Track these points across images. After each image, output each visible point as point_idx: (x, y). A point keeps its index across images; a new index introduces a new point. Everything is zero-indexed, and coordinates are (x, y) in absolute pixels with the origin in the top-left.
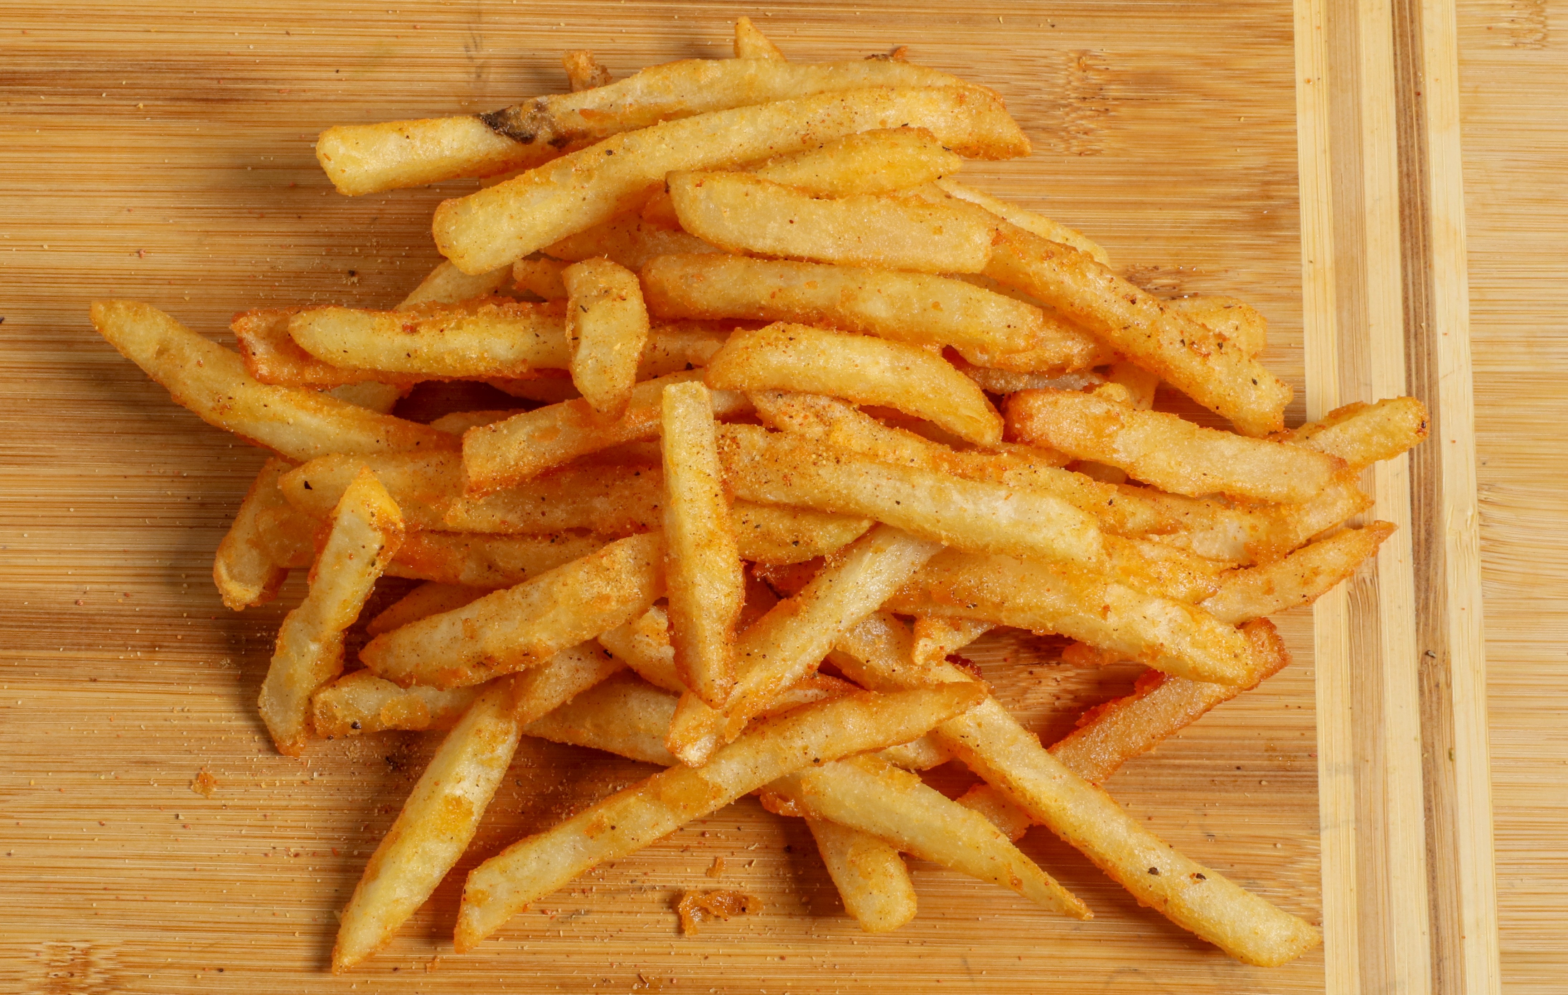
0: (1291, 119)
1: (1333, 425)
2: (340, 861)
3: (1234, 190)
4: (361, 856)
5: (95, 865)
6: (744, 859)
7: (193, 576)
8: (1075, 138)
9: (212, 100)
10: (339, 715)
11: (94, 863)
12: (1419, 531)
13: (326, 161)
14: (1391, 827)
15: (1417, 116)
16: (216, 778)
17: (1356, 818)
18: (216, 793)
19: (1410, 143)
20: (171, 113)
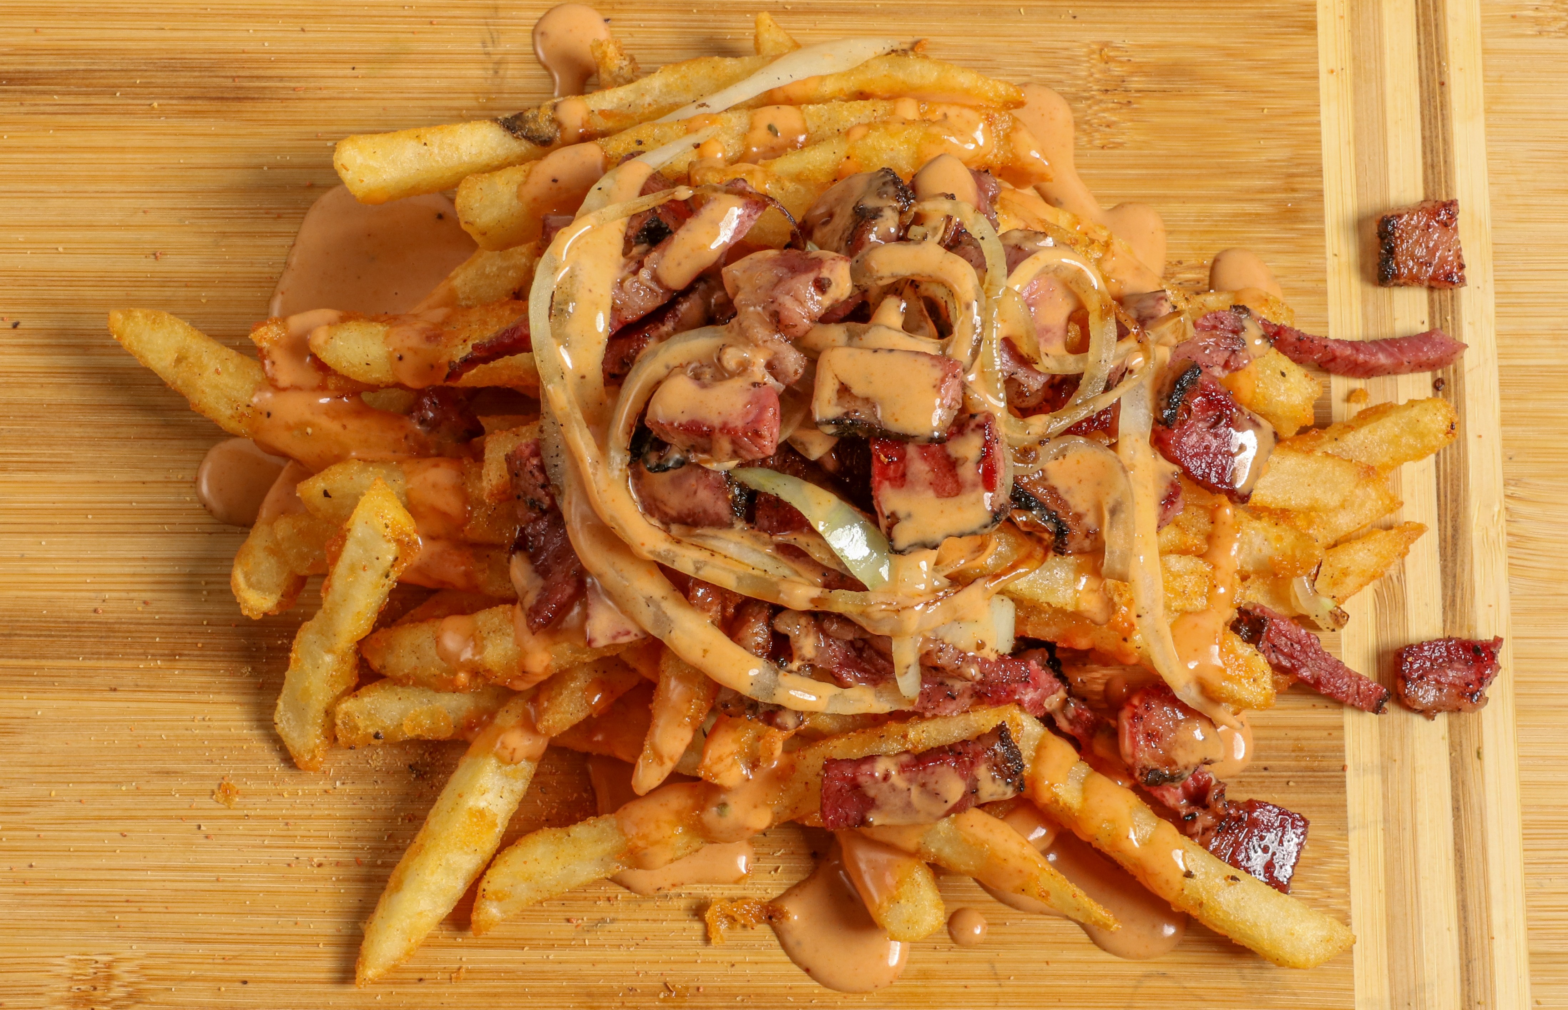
0: (1315, 110)
1: (1361, 426)
2: (363, 871)
3: (1258, 183)
4: (385, 865)
5: (117, 878)
6: (771, 865)
7: (213, 583)
8: (1097, 131)
9: (227, 99)
10: (361, 724)
11: (116, 875)
12: (1446, 527)
13: (344, 171)
14: (1419, 827)
15: (1442, 106)
16: (238, 787)
17: (1384, 819)
18: (237, 803)
19: (1434, 134)
20: (186, 112)
